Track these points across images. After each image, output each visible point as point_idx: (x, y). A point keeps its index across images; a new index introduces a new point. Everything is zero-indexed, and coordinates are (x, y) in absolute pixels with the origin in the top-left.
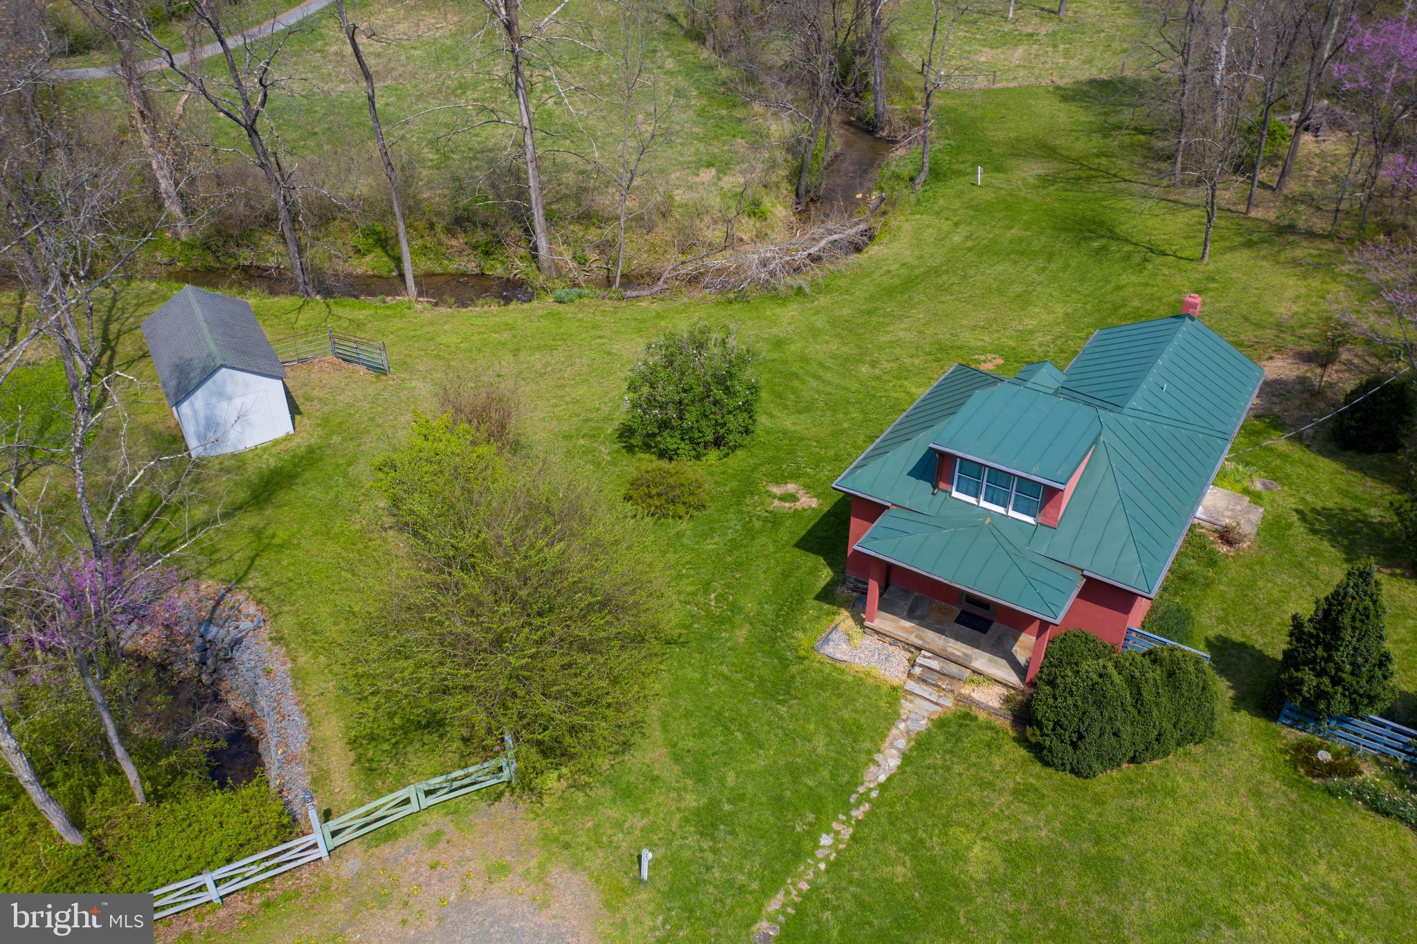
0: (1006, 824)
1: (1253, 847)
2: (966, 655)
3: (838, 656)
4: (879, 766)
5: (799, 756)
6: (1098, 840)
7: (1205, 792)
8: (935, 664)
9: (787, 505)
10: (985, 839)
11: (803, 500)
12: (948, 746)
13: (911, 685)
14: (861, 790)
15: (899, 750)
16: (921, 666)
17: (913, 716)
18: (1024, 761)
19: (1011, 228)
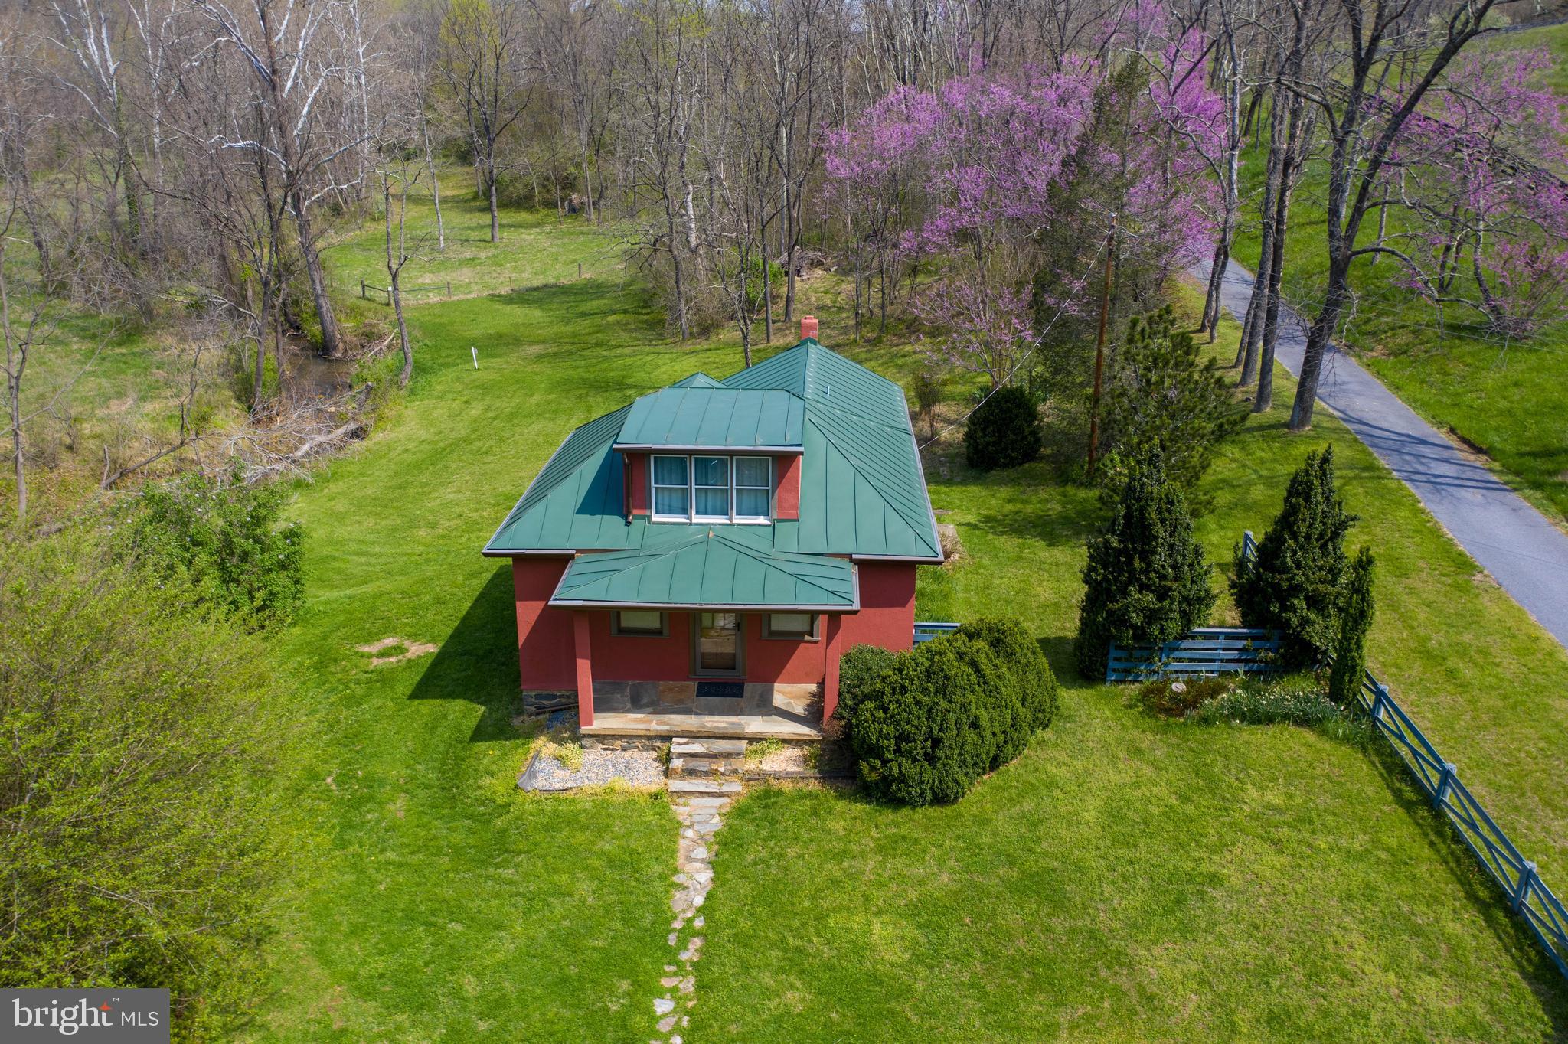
0: (894, 887)
1: (1174, 801)
2: (732, 724)
3: (559, 786)
4: (685, 888)
5: (564, 918)
6: (1011, 861)
7: (1086, 769)
8: (697, 747)
9: (393, 659)
10: (879, 913)
11: (413, 649)
12: (764, 833)
13: (675, 785)
14: (677, 925)
15: (702, 861)
16: (680, 755)
17: (696, 819)
18: (868, 814)
19: (532, 395)
